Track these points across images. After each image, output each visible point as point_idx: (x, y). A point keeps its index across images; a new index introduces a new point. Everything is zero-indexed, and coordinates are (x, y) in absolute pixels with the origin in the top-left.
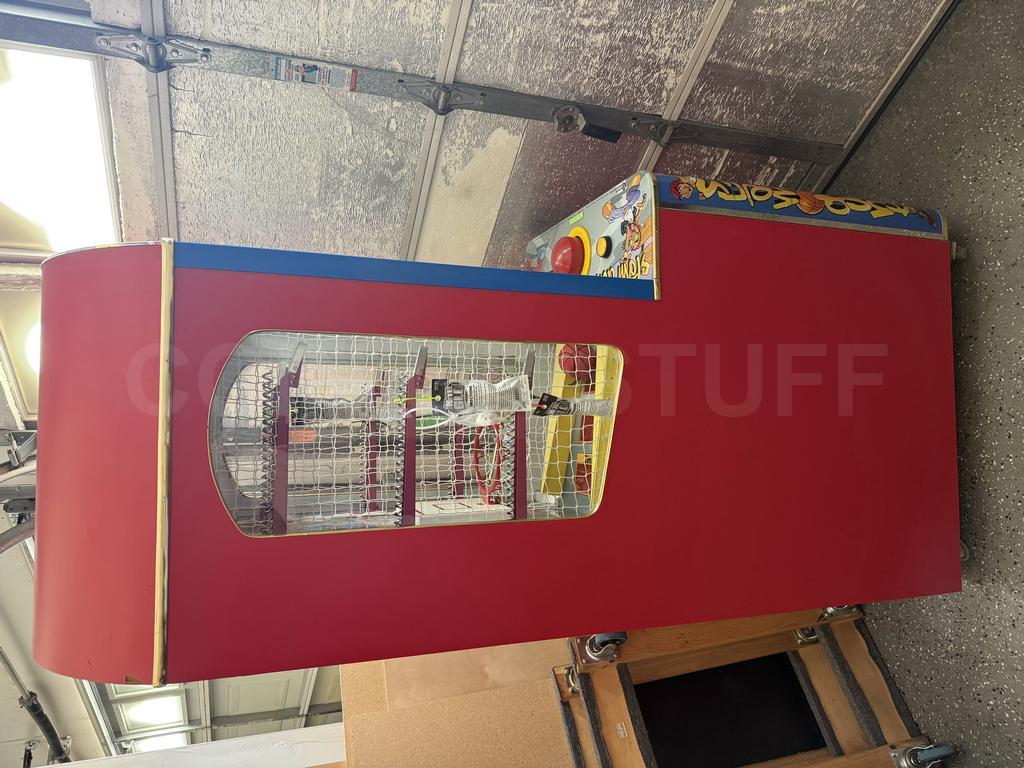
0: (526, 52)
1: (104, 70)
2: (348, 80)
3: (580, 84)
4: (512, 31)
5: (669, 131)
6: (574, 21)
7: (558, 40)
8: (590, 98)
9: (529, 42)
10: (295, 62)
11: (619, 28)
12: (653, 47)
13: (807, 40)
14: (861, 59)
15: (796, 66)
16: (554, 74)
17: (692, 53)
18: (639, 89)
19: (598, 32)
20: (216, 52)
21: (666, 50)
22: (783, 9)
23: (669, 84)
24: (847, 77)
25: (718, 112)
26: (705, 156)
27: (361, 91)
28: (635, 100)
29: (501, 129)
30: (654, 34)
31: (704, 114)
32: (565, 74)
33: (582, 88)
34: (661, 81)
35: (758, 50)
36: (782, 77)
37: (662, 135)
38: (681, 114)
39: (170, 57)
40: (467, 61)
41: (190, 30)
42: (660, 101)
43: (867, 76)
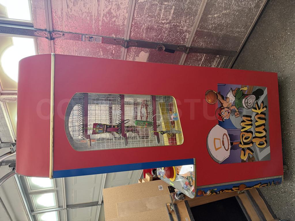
0: (148, 30)
1: (37, 41)
2: (101, 40)
3: (163, 38)
4: (144, 25)
5: (188, 50)
7: (156, 27)
8: (166, 42)
9: (148, 28)
11: (172, 23)
12: (182, 27)
13: (224, 23)
14: (239, 28)
15: (221, 30)
16: (156, 36)
17: (192, 28)
18: (179, 39)
19: (167, 24)
20: (66, 35)
21: (186, 28)
22: (216, 15)
23: (187, 37)
24: (236, 33)
25: (202, 44)
26: (199, 56)
27: (105, 43)
28: (178, 42)
29: (142, 52)
30: (182, 24)
31: (197, 44)
32: (159, 36)
33: (164, 39)
34: (185, 36)
35: (210, 26)
36: (218, 33)
37: (186, 51)
38: (191, 45)
39: (54, 37)
40: (132, 34)
41: (59, 30)
42: (185, 42)
43: (241, 32)
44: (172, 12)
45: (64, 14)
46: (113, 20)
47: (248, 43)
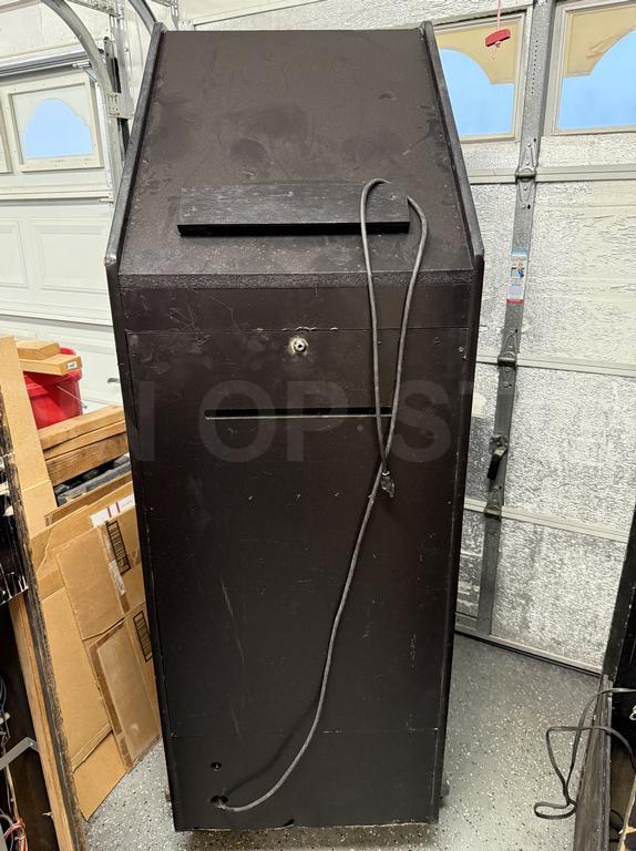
0: (542, 409)
2: (515, 297)
3: (522, 448)
5: (494, 512)
6: (564, 436)
7: (552, 428)
8: (512, 455)
9: (549, 410)
10: (525, 262)
16: (528, 429)
19: (559, 453)
20: (528, 213)
21: (550, 499)
26: (476, 541)
27: (508, 306)
28: (514, 486)
29: (485, 400)
31: (507, 533)
32: (528, 436)
33: (519, 449)
34: (528, 500)
37: (491, 508)
38: (505, 518)
39: (522, 184)
40: (533, 373)
41: (538, 196)
42: (513, 503)
45: (580, 210)
46: (567, 326)
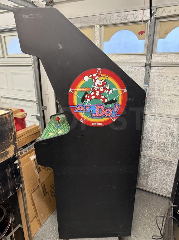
6: (158, 133)
8: (144, 138)
10: (147, 88)
18: (146, 147)
19: (156, 138)
20: (148, 74)
21: (154, 150)
22: (163, 168)
23: (148, 152)
28: (144, 146)
31: (142, 159)
32: (148, 133)
34: (148, 150)
38: (142, 155)
39: (147, 67)
42: (144, 151)
44: (164, 141)
45: (163, 74)
46: (159, 104)
47: (144, 192)
